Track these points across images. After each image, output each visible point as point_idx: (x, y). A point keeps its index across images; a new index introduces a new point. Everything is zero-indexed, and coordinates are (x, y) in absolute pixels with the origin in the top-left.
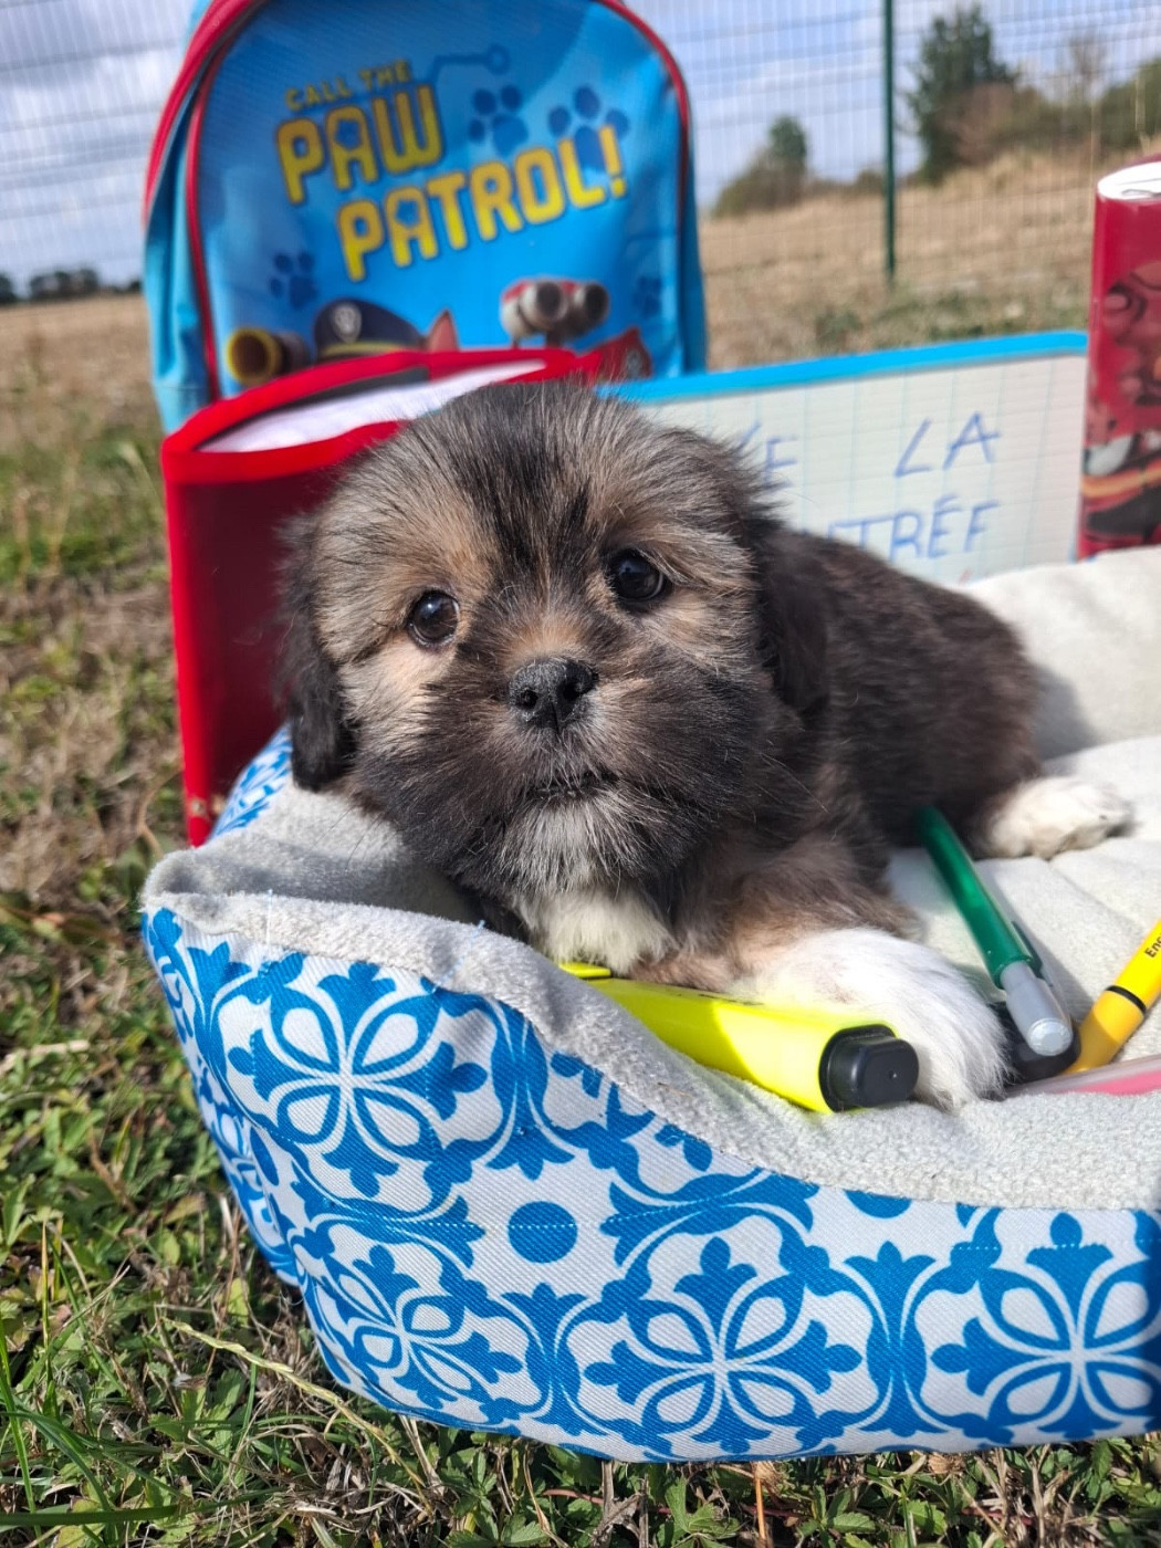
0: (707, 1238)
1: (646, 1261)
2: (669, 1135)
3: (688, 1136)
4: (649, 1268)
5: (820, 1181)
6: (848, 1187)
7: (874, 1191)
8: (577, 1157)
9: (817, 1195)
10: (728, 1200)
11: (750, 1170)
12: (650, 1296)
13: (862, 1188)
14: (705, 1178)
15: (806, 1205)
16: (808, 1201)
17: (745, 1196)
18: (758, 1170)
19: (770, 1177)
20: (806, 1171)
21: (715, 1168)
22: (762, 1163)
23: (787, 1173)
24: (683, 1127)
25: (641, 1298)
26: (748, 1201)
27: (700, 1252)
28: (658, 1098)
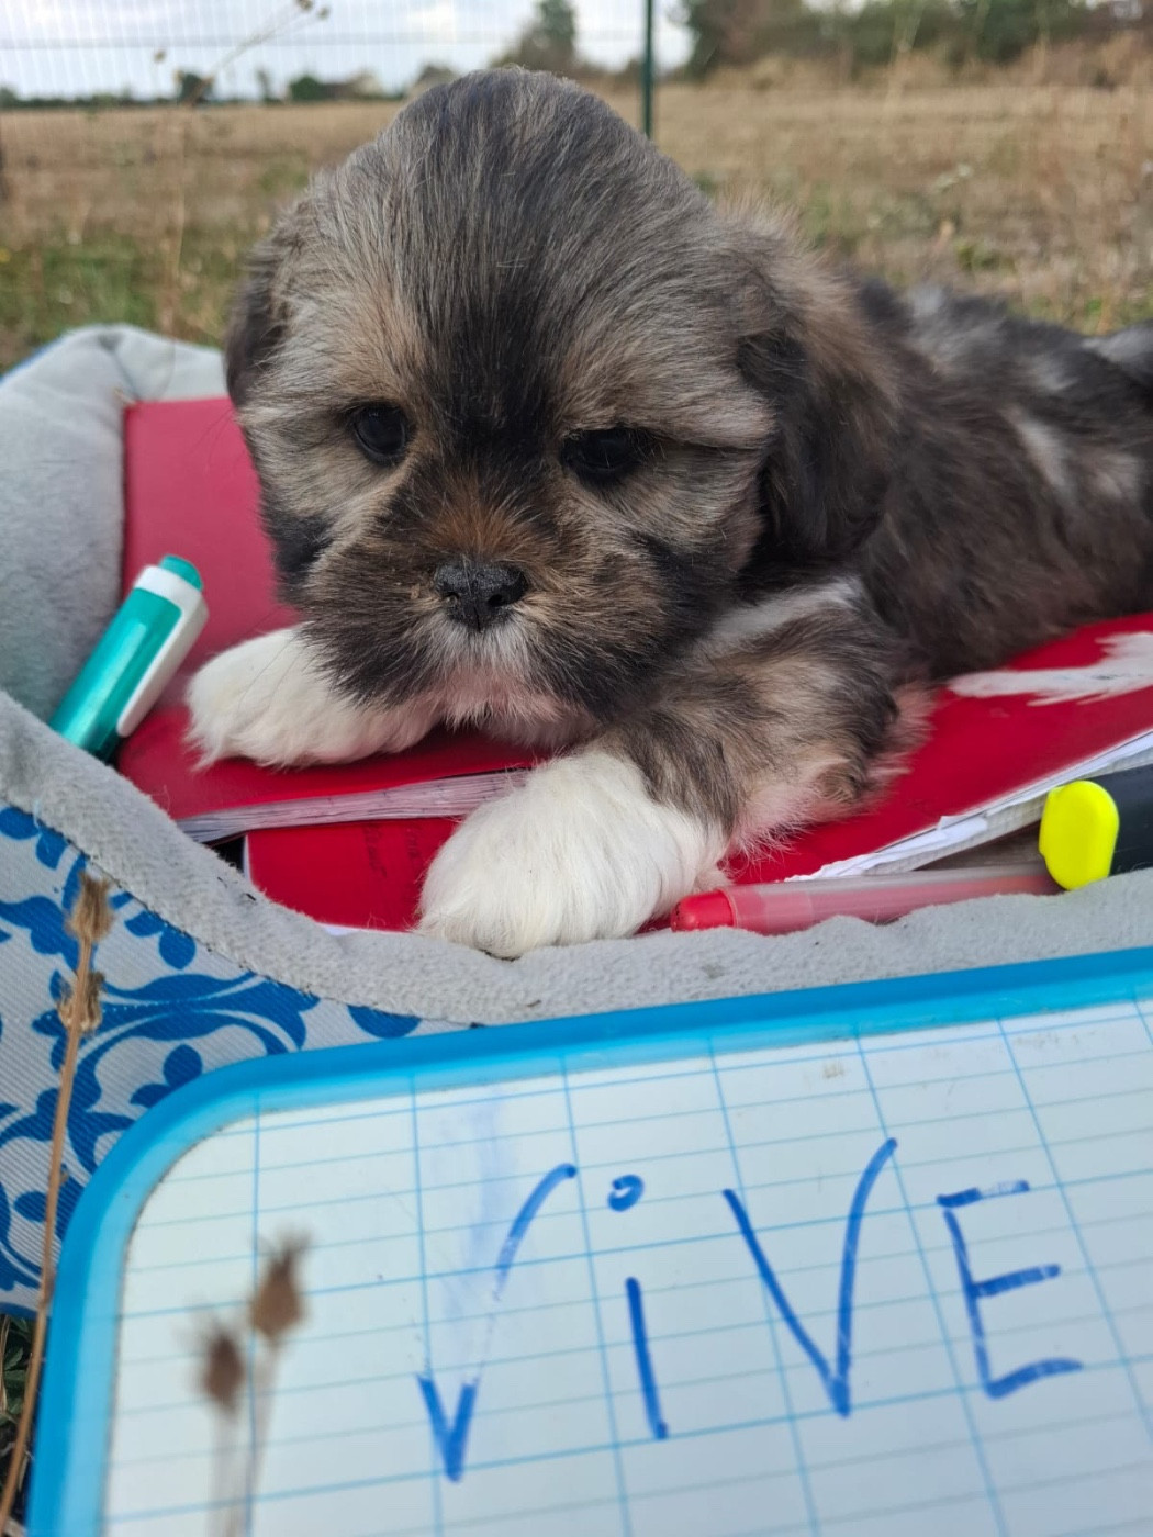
0: (169, 1046)
1: (93, 1067)
2: (145, 924)
3: (170, 927)
4: (97, 1075)
5: (321, 993)
6: (352, 1002)
7: (382, 1007)
8: (14, 937)
9: (315, 1009)
10: (204, 1004)
11: (238, 973)
12: (99, 1107)
13: (368, 1004)
14: (179, 977)
15: (299, 1018)
16: (304, 1015)
17: (227, 1002)
18: (251, 974)
19: (263, 984)
20: (307, 980)
21: (196, 967)
22: (256, 968)
23: (283, 981)
24: (165, 916)
25: (88, 1111)
26: (229, 1008)
27: (163, 1059)
28: (139, 878)
